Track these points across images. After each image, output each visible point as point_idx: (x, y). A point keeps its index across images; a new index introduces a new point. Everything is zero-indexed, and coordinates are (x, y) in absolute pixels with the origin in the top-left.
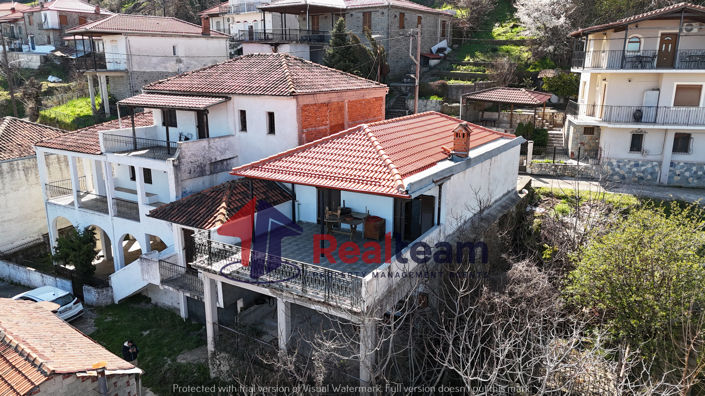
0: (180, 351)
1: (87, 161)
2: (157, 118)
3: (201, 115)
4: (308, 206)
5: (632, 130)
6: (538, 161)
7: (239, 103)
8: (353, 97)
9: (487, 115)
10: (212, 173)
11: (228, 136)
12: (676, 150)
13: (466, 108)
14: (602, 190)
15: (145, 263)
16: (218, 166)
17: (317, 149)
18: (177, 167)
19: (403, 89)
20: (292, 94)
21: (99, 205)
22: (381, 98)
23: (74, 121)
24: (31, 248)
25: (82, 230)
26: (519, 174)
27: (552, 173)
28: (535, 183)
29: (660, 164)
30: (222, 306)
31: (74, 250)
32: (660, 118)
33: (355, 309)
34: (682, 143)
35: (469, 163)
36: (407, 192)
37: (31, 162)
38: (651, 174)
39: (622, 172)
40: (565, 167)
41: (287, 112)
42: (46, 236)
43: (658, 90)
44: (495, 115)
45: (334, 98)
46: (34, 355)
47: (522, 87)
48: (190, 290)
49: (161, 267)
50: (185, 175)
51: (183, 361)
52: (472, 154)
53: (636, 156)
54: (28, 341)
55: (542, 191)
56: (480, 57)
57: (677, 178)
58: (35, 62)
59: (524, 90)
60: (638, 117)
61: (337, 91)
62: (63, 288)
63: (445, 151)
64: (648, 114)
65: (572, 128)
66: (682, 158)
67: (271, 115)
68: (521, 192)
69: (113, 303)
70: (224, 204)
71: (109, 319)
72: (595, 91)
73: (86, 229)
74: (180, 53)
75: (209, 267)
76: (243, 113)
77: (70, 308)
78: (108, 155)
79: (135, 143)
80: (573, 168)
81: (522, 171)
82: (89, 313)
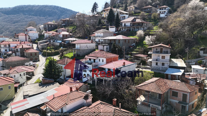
2: (88, 59)
3: (94, 60)
5: (156, 62)
7: (99, 58)
10: (96, 66)
11: (98, 62)
12: (162, 65)
14: (151, 71)
17: (108, 64)
18: (92, 66)
20: (106, 58)
22: (118, 57)
27: (144, 68)
35: (125, 66)
38: (159, 69)
39: (155, 68)
40: (147, 67)
43: (159, 57)
47: (143, 54)
48: (93, 80)
53: (157, 66)
55: (141, 70)
57: (163, 69)
61: (111, 57)
63: (122, 65)
64: (158, 60)
67: (103, 60)
68: (136, 70)
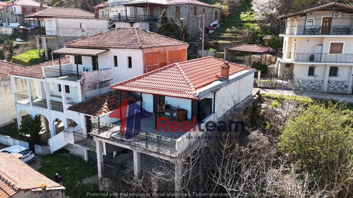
0: (84, 178)
1: (36, 82)
2: (72, 60)
3: (95, 58)
4: (148, 104)
5: (309, 65)
6: (263, 81)
7: (114, 52)
8: (171, 49)
9: (238, 58)
10: (100, 88)
11: (108, 69)
12: (330, 75)
13: (227, 54)
14: (295, 95)
15: (66, 133)
16: (103, 84)
17: (153, 75)
18: (82, 85)
19: (196, 45)
20: (141, 48)
21: (43, 104)
22: (185, 50)
23: (29, 61)
24: (8, 126)
25: (34, 116)
26: (254, 87)
27: (270, 86)
28: (262, 92)
29: (323, 82)
30: (105, 154)
31: (30, 127)
32: (323, 59)
33: (172, 156)
34: (334, 71)
35: (229, 82)
36: (198, 97)
37: (8, 82)
38: (319, 87)
39: (304, 86)
40: (277, 83)
41: (138, 57)
42: (16, 120)
43: (322, 45)
44: (242, 58)
45: (161, 49)
46: (10, 181)
47: (255, 44)
48: (89, 147)
49: (74, 135)
50: (86, 89)
51: (86, 182)
52: (231, 78)
53: (311, 78)
54: (6, 173)
55: (265, 95)
56: (234, 29)
57: (331, 89)
58: (9, 31)
59: (256, 45)
60: (312, 59)
61: (163, 46)
62: (24, 146)
63: (217, 76)
64: (317, 57)
65: (280, 64)
66: (334, 79)
67: (130, 58)
68: (255, 96)
69: (50, 154)
70: (106, 103)
71: (48, 162)
72: (291, 45)
73: (36, 116)
74: (84, 27)
75: (99, 135)
76: (116, 57)
77: (28, 156)
78: (47, 78)
79: (61, 73)
80: (281, 84)
81: (255, 85)
82: (38, 158)
